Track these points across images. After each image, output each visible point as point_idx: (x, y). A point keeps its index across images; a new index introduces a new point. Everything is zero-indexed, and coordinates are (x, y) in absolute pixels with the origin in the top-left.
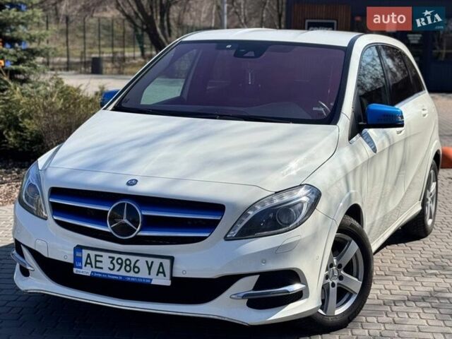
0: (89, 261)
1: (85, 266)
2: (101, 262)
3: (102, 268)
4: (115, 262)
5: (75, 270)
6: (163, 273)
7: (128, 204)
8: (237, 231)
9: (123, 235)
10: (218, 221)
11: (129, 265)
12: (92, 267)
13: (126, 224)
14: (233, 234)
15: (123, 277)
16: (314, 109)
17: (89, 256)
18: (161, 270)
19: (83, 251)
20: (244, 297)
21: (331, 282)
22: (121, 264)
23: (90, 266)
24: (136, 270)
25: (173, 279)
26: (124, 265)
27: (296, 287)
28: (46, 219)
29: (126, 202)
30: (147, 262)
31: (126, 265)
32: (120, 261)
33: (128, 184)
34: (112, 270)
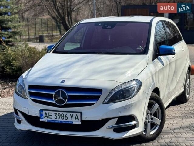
0: (46, 116)
1: (45, 117)
2: (51, 115)
3: (52, 118)
4: (57, 115)
5: (40, 120)
6: (78, 119)
7: (61, 91)
8: (108, 100)
9: (60, 104)
10: (100, 96)
11: (63, 116)
12: (48, 118)
13: (61, 99)
14: (106, 101)
15: (61, 121)
16: (137, 48)
17: (46, 113)
18: (77, 118)
19: (44, 111)
20: (112, 128)
21: (148, 121)
22: (60, 116)
23: (47, 117)
24: (66, 118)
25: (82, 121)
26: (61, 116)
27: (133, 123)
28: (27, 99)
29: (61, 90)
30: (71, 114)
31: (62, 116)
32: (59, 115)
33: (61, 82)
34: (56, 119)
